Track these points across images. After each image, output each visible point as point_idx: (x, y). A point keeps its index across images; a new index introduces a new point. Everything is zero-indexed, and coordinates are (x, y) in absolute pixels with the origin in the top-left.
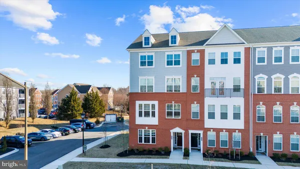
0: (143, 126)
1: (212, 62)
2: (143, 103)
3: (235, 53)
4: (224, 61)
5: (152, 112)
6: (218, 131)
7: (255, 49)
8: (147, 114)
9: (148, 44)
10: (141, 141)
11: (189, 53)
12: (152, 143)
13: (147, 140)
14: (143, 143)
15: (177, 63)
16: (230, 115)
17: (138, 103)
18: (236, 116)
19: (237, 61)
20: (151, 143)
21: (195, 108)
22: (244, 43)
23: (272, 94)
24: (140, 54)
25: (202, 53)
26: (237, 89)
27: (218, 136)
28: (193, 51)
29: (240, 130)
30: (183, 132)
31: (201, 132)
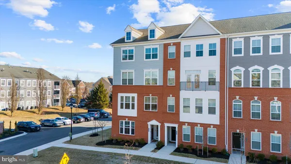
0: (124, 117)
1: (187, 54)
2: (124, 95)
3: (210, 45)
4: (199, 53)
5: (132, 104)
6: (193, 125)
7: (231, 40)
8: (127, 106)
9: (130, 39)
10: (122, 132)
11: (166, 46)
12: (132, 134)
13: (127, 131)
14: (124, 133)
15: (155, 56)
16: (205, 109)
17: (120, 95)
18: (212, 111)
19: (212, 53)
20: (130, 134)
21: (171, 101)
22: (219, 34)
23: (249, 88)
24: (122, 49)
25: (178, 45)
26: (212, 82)
27: (193, 131)
28: (169, 44)
29: (215, 126)
30: (159, 124)
31: (176, 126)
